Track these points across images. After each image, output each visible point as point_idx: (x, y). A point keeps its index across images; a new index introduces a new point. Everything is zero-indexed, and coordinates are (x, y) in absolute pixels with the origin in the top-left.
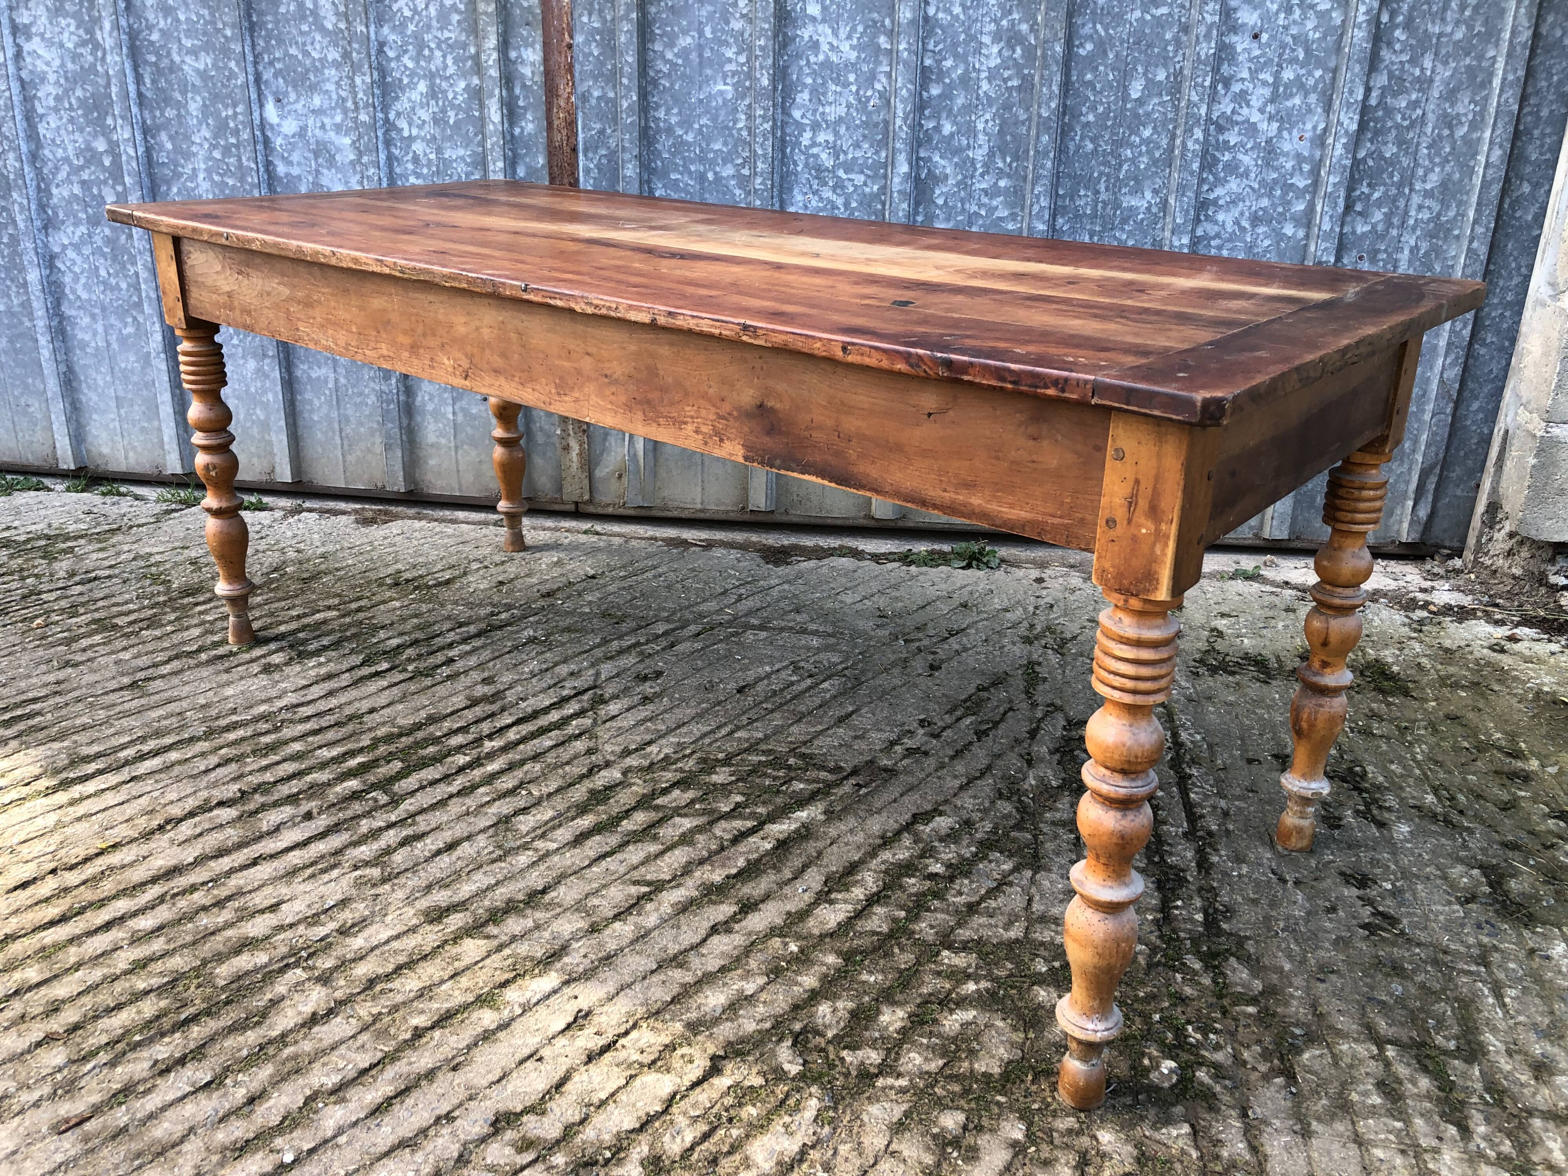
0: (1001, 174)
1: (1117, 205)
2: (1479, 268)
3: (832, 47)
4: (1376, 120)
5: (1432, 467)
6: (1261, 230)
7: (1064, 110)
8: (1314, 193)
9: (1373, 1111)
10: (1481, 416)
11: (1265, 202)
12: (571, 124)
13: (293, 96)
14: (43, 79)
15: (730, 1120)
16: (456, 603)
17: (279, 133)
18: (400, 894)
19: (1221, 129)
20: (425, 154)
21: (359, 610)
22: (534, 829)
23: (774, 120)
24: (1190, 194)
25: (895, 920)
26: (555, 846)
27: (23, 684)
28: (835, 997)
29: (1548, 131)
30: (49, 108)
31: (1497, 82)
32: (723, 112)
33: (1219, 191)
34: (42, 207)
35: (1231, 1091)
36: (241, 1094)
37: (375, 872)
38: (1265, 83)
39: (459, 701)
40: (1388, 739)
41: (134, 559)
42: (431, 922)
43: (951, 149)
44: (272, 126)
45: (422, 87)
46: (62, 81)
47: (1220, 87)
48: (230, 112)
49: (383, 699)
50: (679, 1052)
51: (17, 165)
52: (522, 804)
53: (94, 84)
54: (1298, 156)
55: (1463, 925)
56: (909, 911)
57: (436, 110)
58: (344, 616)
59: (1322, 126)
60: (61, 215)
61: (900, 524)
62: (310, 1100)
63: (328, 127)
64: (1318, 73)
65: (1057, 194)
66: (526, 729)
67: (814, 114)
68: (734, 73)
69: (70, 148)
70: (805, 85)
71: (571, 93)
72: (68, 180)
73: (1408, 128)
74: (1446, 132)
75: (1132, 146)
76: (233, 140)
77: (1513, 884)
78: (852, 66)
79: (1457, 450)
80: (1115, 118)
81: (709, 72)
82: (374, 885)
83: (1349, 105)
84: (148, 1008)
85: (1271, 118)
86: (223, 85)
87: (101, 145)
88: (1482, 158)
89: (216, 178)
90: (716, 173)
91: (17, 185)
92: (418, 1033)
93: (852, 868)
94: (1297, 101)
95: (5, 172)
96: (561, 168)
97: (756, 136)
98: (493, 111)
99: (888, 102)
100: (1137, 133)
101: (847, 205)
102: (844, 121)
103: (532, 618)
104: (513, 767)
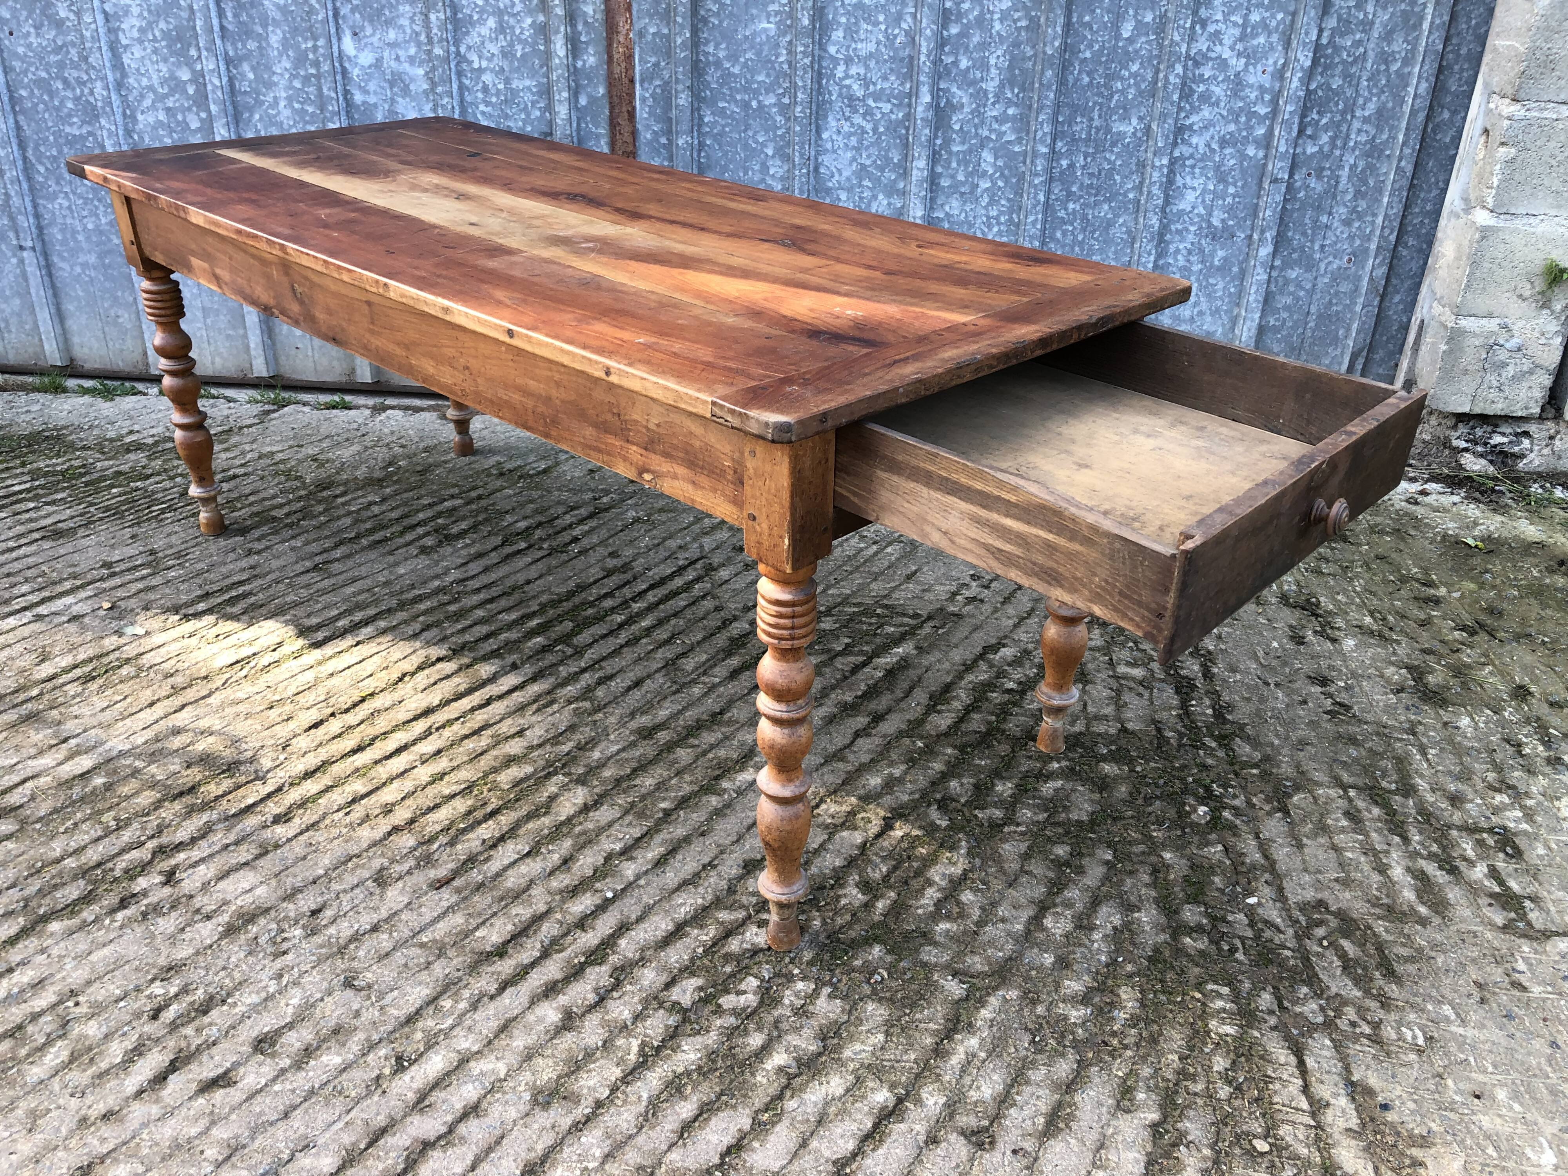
0: (1009, 103)
1: (1108, 130)
2: (1405, 183)
4: (1326, 57)
5: (1361, 351)
6: (1228, 151)
7: (1065, 47)
8: (1273, 120)
9: (1343, 830)
10: (1401, 307)
11: (1232, 127)
12: (629, 57)
13: (369, 31)
14: (127, 10)
15: (909, 857)
16: (559, 489)
17: (356, 65)
18: (612, 720)
19: (1197, 64)
20: (494, 85)
21: (480, 497)
22: (697, 669)
23: (813, 56)
24: (1171, 121)
25: (989, 723)
26: (717, 680)
27: (224, 570)
28: (959, 776)
29: (1466, 66)
30: (133, 39)
31: (1426, 26)
32: (766, 48)
33: (1194, 118)
35: (1247, 823)
36: (556, 858)
37: (587, 704)
38: (1235, 24)
39: (595, 572)
40: (1334, 576)
41: (260, 458)
42: (645, 738)
43: (966, 80)
44: (349, 58)
45: (491, 22)
46: (145, 14)
47: (1198, 27)
48: (310, 44)
49: (533, 572)
50: (860, 816)
51: (105, 93)
52: (680, 650)
53: (177, 16)
54: (1261, 88)
55: (1396, 709)
56: (998, 716)
57: (504, 43)
58: (468, 503)
59: (1282, 61)
62: (608, 858)
63: (403, 59)
64: (1280, 16)
65: (1057, 121)
66: (661, 592)
67: (847, 50)
68: (777, 13)
69: (155, 77)
70: (839, 24)
71: (629, 30)
72: (153, 107)
73: (1352, 64)
74: (1383, 67)
76: (313, 71)
77: (1430, 678)
78: (883, 8)
79: (1381, 335)
80: (1109, 54)
81: (754, 11)
82: (590, 714)
83: (1305, 44)
84: (461, 805)
85: (1239, 55)
86: (303, 20)
87: (185, 75)
88: (1411, 90)
89: (297, 106)
90: (759, 102)
91: (105, 112)
92: (667, 813)
93: (947, 688)
94: (1262, 40)
95: (92, 100)
96: (620, 97)
97: (796, 69)
98: (558, 46)
99: (913, 39)
100: (1127, 69)
101: (874, 130)
102: (874, 56)
103: (628, 502)
104: (662, 622)
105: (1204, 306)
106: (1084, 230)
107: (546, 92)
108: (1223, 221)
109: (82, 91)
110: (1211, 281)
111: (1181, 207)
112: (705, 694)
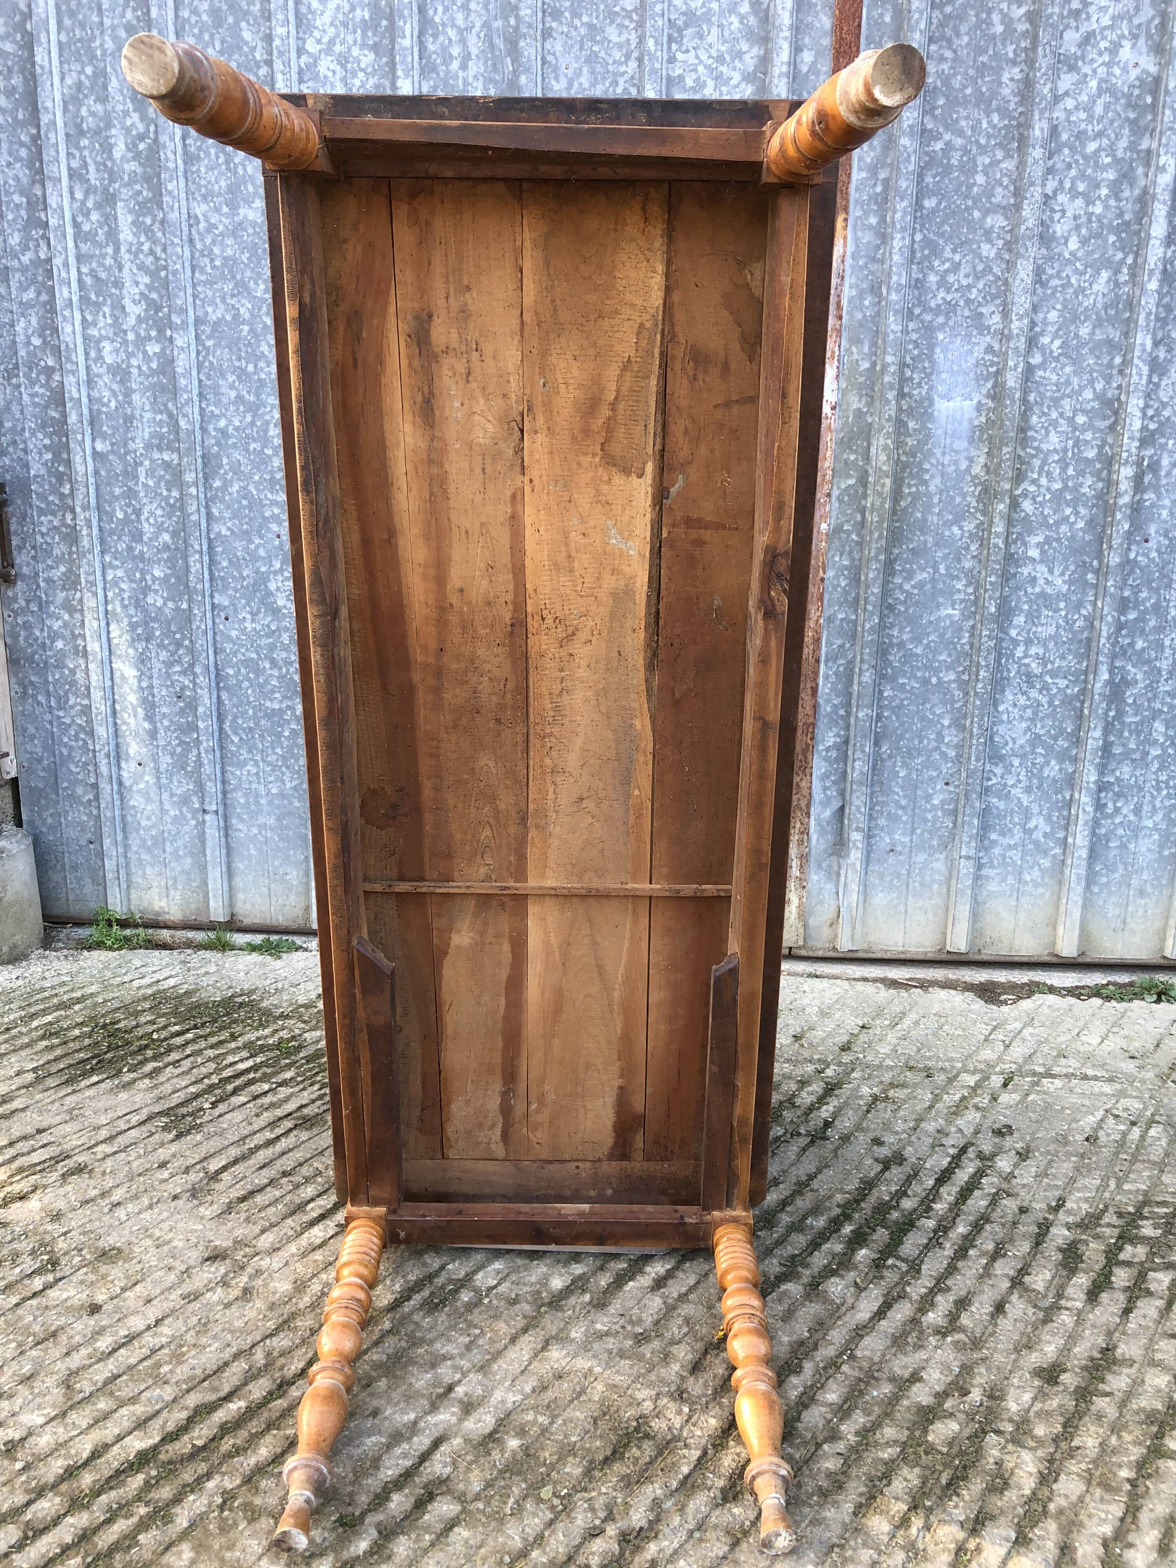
3: (1047, 582)
12: (817, 641)
18: (1001, 1357)
22: (1048, 1289)
23: (997, 639)
26: (1079, 1304)
32: (949, 631)
36: (1050, 1546)
37: (962, 1337)
39: (871, 1165)
42: (1050, 1383)
43: (1141, 659)
49: (809, 1165)
52: (1017, 1264)
61: (1080, 960)
62: (1106, 1546)
66: (952, 1189)
67: (1028, 633)
68: (962, 601)
70: (1021, 611)
71: (820, 616)
78: (1066, 597)
81: (941, 600)
82: (973, 1350)
90: (939, 679)
92: (1133, 1484)
96: (806, 675)
97: (979, 650)
99: (1092, 624)
101: (1050, 703)
102: (1055, 638)
103: (854, 1075)
104: (977, 1227)
112: (1078, 1323)
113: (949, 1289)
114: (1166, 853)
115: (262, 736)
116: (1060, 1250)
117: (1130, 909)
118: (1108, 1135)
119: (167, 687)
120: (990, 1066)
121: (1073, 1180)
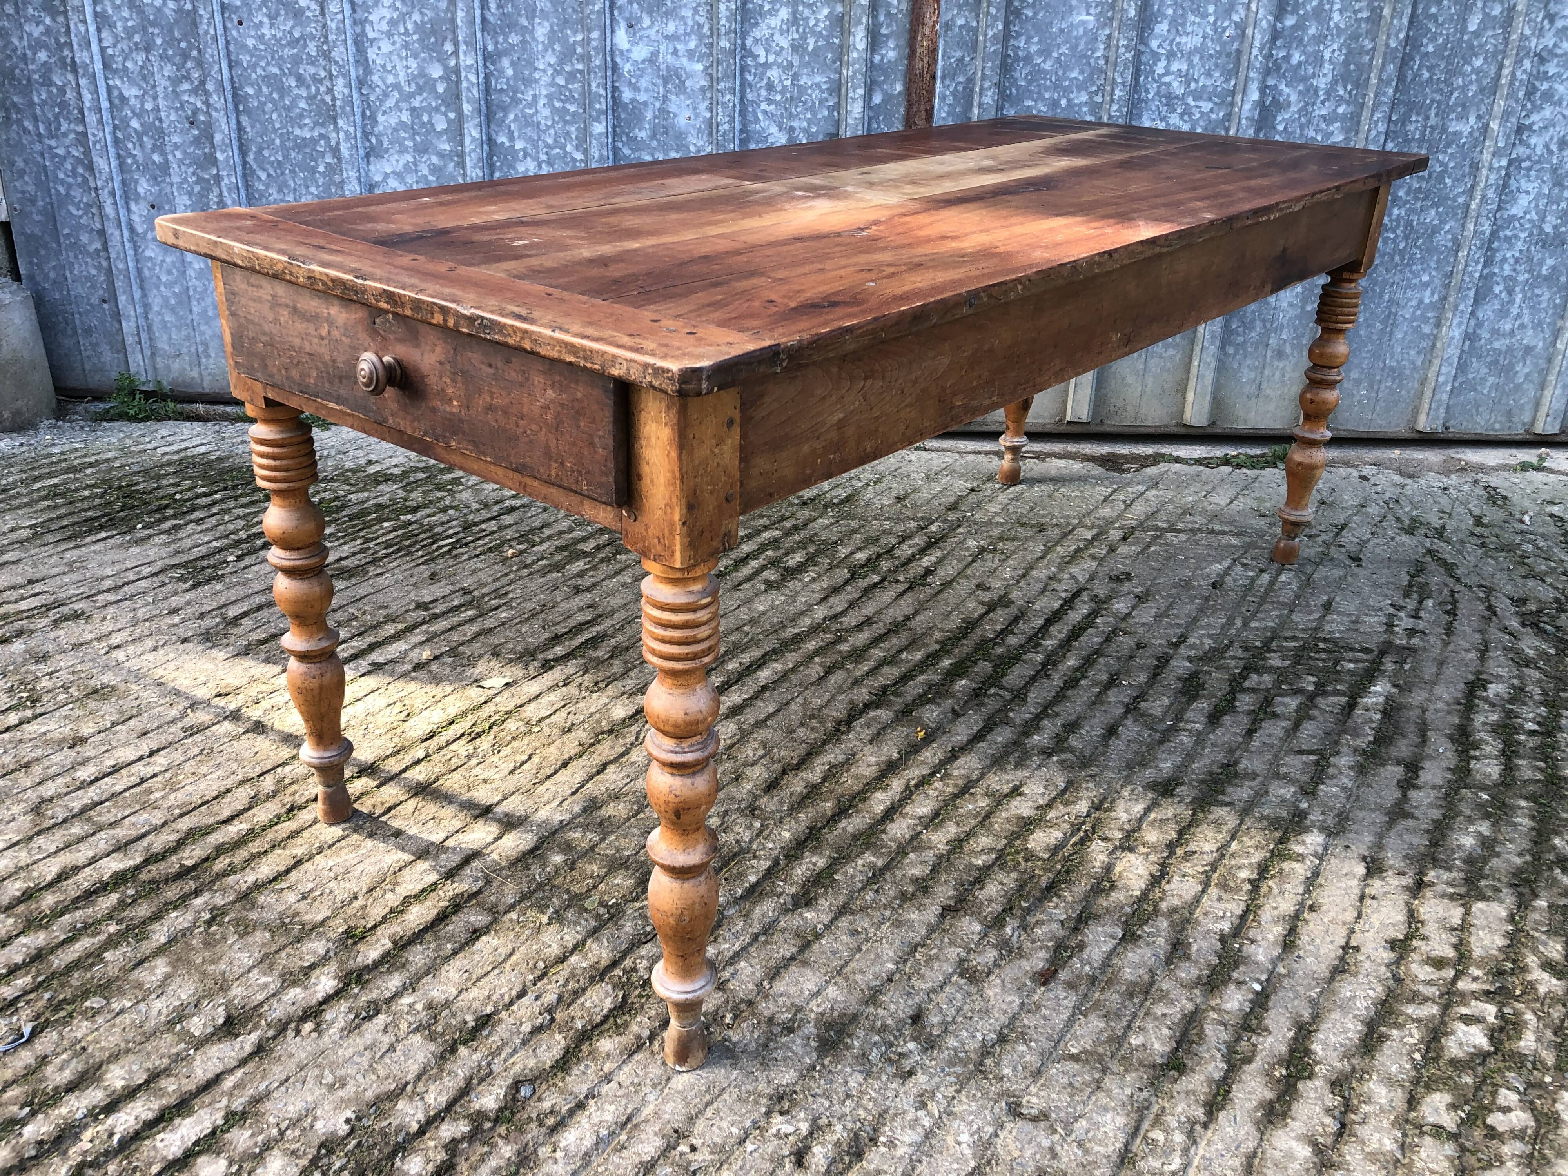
0: (1340, 100)
1: (1444, 130)
7: (1409, 40)
12: (933, 52)
13: (646, 22)
14: (377, 2)
16: (876, 518)
17: (628, 59)
18: (1112, 774)
19: (1543, 61)
20: (780, 81)
22: (1165, 713)
23: (1135, 50)
24: (1514, 120)
25: (1541, 769)
26: (1199, 726)
27: (559, 610)
30: (381, 32)
32: (1082, 42)
33: (1534, 117)
34: (366, 136)
36: (1161, 942)
37: (1069, 757)
39: (974, 607)
42: (1165, 795)
43: (1297, 76)
44: (622, 53)
45: (784, 13)
46: (398, 4)
48: (579, 38)
49: (905, 608)
51: (346, 91)
52: (1132, 692)
53: (433, 8)
56: (1544, 761)
57: (796, 36)
58: (787, 535)
60: (386, 143)
61: (1210, 431)
62: (1223, 941)
63: (680, 53)
65: (1390, 120)
66: (1063, 627)
67: (1171, 44)
68: (1098, 4)
69: (402, 74)
70: (1165, 16)
71: (937, 22)
72: (397, 107)
75: (1463, 74)
76: (580, 66)
80: (1452, 49)
81: (1073, 2)
82: (1080, 768)
86: (574, 10)
87: (436, 71)
89: (557, 104)
90: (1069, 100)
91: (343, 112)
93: (1463, 731)
95: (328, 99)
96: (919, 95)
97: (1116, 64)
98: (858, 38)
99: (1244, 32)
100: (1469, 63)
102: (1199, 50)
103: (961, 530)
104: (1088, 661)
105: (1526, 319)
106: (1406, 237)
107: (837, 88)
108: (1555, 227)
109: (318, 89)
110: (1538, 291)
111: (1514, 211)
112: (1197, 743)
113: (1057, 715)
114: (1309, 308)
115: (293, 172)
116: (1179, 679)
117: (1266, 372)
118: (1235, 580)
119: (177, 110)
120: (1109, 522)
121: (1195, 620)
